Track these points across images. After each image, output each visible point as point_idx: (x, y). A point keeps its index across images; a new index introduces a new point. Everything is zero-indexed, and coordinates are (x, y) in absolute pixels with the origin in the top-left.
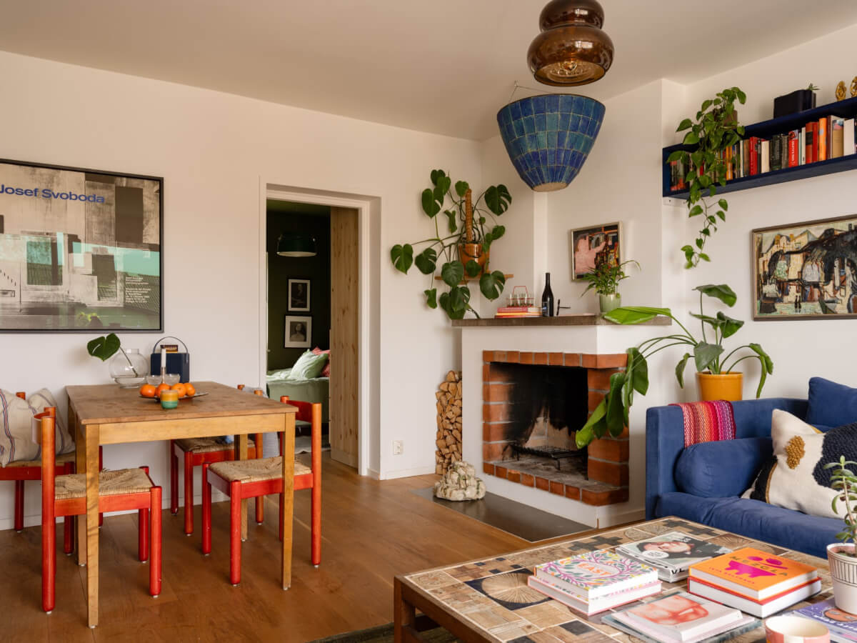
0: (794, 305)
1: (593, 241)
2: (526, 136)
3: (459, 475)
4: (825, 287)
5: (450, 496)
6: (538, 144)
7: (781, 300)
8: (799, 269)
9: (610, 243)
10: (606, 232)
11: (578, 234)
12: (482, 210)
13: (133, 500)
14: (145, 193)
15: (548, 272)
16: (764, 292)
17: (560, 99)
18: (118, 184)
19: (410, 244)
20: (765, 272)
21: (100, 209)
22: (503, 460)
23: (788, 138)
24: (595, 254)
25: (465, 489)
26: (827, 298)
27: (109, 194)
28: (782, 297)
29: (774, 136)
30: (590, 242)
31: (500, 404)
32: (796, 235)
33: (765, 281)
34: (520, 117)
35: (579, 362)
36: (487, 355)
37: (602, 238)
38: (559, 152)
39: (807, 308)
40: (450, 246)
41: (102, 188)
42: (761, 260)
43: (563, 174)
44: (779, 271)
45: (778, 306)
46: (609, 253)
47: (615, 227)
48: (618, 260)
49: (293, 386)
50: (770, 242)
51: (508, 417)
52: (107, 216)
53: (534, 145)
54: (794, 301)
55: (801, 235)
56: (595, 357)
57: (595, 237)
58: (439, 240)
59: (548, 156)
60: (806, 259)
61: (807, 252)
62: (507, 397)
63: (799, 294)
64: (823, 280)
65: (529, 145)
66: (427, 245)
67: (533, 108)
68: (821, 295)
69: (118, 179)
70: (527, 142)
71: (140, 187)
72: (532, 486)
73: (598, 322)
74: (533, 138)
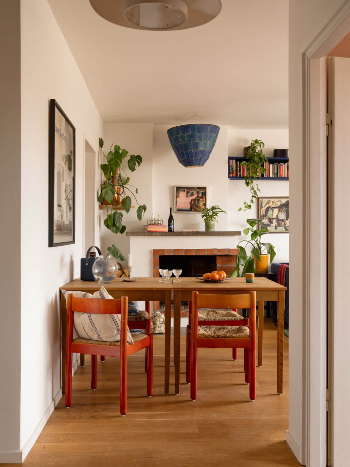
0: (275, 228)
4: (286, 222)
6: (206, 147)
7: (269, 226)
8: (277, 214)
9: (200, 195)
10: (198, 190)
16: (263, 222)
20: (263, 214)
23: (280, 166)
24: (190, 200)
26: (287, 225)
28: (270, 224)
29: (275, 164)
30: (187, 193)
32: (276, 201)
33: (263, 218)
34: (201, 132)
36: (156, 251)
37: (195, 193)
39: (280, 229)
42: (262, 209)
44: (269, 214)
45: (269, 228)
46: (200, 200)
47: (205, 188)
48: (205, 204)
50: (266, 203)
53: (204, 147)
54: (275, 226)
55: (278, 201)
60: (279, 211)
61: (280, 208)
63: (277, 224)
64: (285, 219)
68: (285, 224)
74: (205, 143)
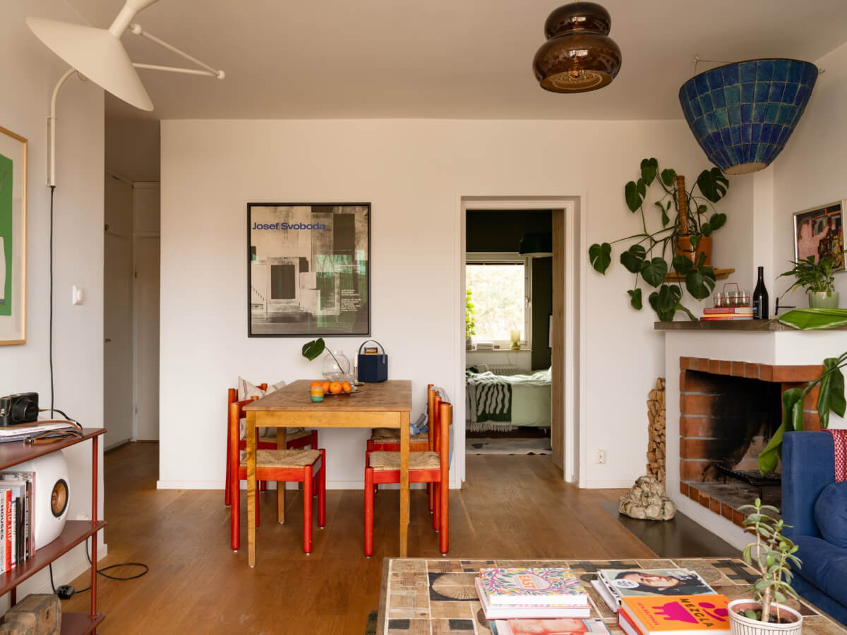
1: (816, 226)
2: (704, 115)
3: (643, 492)
5: (630, 512)
6: (718, 124)
9: (833, 228)
10: (829, 215)
11: (802, 218)
12: (698, 199)
13: (291, 474)
14: (357, 217)
15: (760, 266)
17: (740, 68)
18: (336, 213)
19: (609, 242)
21: (322, 234)
22: (703, 481)
24: (818, 242)
25: (646, 507)
27: (328, 221)
30: (813, 227)
31: (701, 419)
34: (696, 96)
35: (757, 373)
36: (684, 361)
37: (825, 222)
38: (745, 128)
40: (665, 240)
41: (324, 217)
43: (755, 153)
46: (833, 239)
47: (837, 208)
48: (841, 248)
49: (536, 387)
51: (710, 433)
52: (328, 239)
53: (714, 126)
56: (770, 368)
57: (818, 221)
58: (646, 235)
59: (731, 135)
62: (709, 410)
65: (709, 125)
66: (635, 242)
67: (708, 83)
69: (336, 208)
70: (706, 122)
71: (353, 213)
72: (718, 513)
73: (770, 328)
74: (712, 117)
